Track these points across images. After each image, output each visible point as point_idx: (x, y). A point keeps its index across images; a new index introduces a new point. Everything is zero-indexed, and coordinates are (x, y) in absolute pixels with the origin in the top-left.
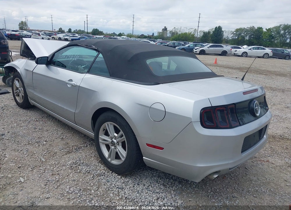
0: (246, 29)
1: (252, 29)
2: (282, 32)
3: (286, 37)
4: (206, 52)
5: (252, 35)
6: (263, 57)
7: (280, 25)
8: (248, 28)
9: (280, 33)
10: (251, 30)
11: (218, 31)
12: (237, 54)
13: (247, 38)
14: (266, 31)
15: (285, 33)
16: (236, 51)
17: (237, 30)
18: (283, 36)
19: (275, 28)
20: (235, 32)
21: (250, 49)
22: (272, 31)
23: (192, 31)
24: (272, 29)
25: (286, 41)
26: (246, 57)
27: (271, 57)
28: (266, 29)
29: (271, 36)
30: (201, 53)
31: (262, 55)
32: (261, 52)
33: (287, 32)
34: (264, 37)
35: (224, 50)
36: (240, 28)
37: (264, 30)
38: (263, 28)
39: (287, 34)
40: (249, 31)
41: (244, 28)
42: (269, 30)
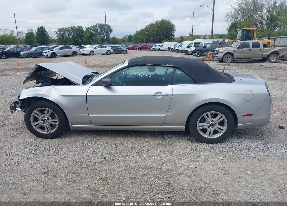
0: (68, 29)
1: (73, 28)
2: (99, 30)
3: (103, 34)
4: (58, 55)
5: (75, 34)
6: (107, 54)
7: (97, 24)
8: (69, 28)
9: (98, 31)
10: (73, 30)
11: (42, 31)
12: (85, 53)
13: (71, 37)
14: (86, 30)
15: (102, 31)
16: (84, 51)
17: (60, 30)
18: (101, 33)
19: (93, 26)
20: (58, 32)
21: (95, 48)
22: (91, 30)
23: (8, 32)
24: (91, 28)
25: (104, 38)
26: (93, 55)
27: (112, 53)
28: (86, 28)
29: (91, 34)
30: (52, 56)
31: (105, 52)
32: (104, 50)
33: (103, 30)
34: (86, 35)
35: (74, 51)
36: (62, 28)
37: (84, 29)
38: (82, 27)
39: (103, 31)
40: (71, 31)
41: (66, 28)
42: (88, 29)
